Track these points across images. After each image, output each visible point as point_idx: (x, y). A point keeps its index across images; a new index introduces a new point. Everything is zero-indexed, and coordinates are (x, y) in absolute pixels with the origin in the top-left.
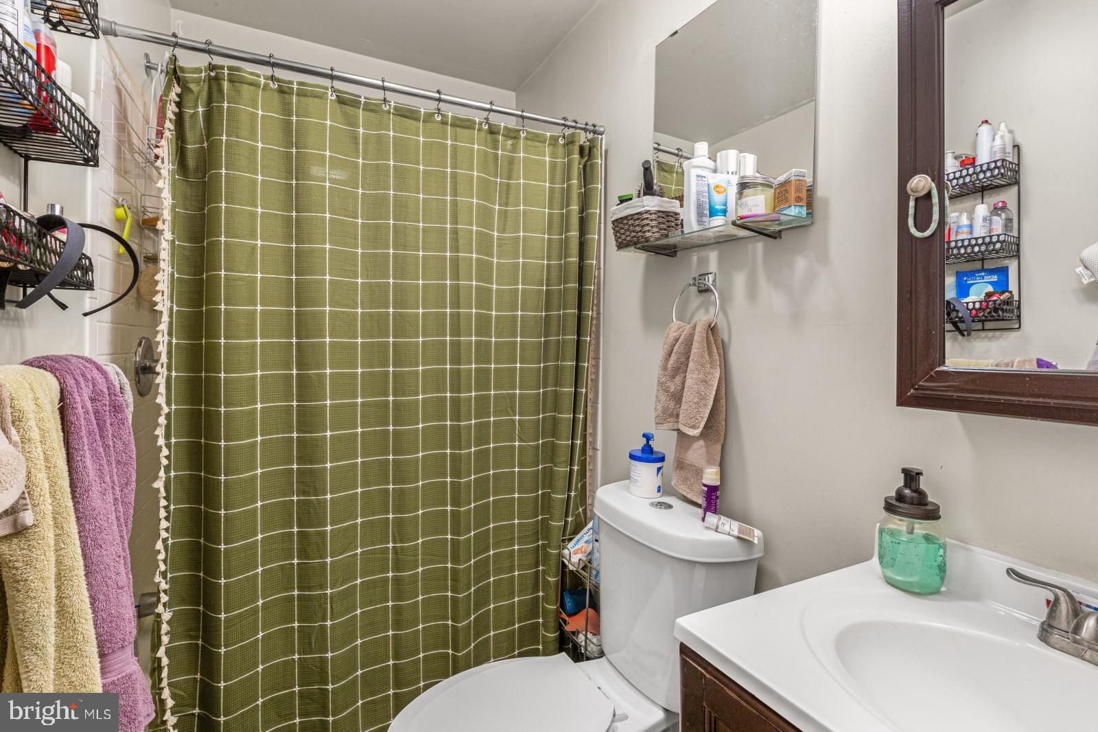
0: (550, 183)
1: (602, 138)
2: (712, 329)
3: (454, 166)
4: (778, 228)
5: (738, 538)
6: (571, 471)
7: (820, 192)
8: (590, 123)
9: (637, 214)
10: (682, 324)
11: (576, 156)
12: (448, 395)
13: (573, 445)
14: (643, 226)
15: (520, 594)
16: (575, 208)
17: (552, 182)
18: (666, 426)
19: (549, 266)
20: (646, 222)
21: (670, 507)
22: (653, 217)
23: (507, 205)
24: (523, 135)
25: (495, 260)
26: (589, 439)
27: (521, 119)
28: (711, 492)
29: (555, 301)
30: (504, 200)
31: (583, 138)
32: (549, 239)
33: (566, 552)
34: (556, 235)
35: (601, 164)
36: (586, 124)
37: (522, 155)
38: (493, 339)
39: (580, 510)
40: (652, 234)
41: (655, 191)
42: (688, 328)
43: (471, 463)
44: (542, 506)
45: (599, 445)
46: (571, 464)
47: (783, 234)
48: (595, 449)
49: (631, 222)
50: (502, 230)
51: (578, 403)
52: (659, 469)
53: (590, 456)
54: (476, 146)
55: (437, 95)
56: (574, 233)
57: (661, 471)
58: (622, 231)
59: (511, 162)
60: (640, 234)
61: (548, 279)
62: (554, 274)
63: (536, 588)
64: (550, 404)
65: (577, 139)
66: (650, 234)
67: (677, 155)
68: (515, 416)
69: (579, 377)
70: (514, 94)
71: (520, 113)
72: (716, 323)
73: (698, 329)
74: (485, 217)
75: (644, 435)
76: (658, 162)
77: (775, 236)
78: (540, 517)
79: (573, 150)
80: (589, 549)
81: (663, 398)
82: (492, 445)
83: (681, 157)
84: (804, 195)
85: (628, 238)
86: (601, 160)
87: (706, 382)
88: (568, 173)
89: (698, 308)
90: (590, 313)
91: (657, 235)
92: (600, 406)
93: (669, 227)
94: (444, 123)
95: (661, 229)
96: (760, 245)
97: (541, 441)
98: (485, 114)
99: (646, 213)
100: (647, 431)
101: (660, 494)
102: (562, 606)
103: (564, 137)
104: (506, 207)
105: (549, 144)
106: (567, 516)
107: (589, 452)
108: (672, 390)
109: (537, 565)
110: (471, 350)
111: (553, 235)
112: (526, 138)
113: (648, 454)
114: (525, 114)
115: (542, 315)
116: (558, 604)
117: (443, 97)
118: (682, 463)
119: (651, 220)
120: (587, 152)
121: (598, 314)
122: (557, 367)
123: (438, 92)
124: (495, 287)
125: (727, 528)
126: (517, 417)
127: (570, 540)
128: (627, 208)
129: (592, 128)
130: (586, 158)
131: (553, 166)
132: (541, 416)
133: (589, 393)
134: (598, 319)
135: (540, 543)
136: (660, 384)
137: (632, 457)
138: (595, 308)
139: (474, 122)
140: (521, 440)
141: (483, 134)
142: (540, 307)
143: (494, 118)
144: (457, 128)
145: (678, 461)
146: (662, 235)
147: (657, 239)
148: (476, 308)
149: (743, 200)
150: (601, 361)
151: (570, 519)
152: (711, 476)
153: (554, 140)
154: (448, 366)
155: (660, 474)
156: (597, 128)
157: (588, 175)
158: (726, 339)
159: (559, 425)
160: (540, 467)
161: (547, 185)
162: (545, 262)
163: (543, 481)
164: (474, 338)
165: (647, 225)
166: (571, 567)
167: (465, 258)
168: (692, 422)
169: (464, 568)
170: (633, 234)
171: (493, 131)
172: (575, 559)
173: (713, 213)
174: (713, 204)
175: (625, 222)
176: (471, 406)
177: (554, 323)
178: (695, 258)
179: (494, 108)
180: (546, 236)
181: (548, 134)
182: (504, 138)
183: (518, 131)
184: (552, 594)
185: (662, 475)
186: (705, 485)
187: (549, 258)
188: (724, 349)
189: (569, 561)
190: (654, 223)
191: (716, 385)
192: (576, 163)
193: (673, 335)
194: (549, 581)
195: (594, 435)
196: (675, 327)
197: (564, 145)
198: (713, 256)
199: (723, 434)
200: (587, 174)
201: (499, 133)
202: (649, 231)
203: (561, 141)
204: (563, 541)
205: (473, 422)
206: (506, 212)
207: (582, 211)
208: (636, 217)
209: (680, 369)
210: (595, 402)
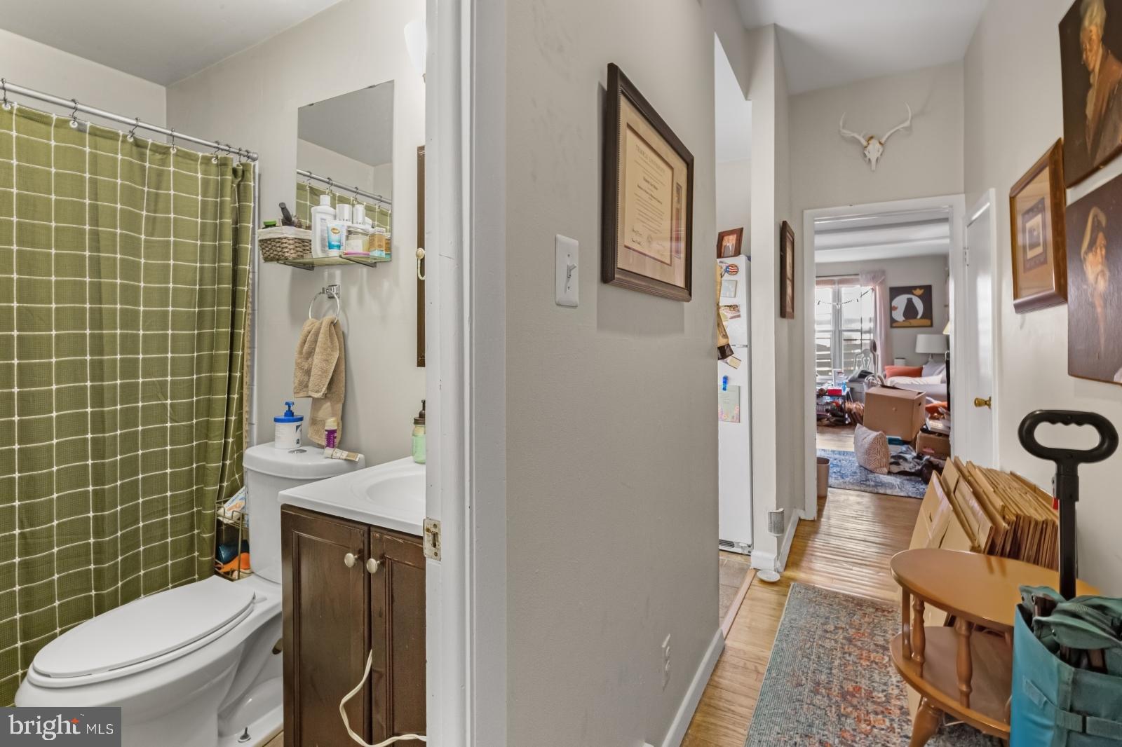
0: (203, 196)
1: (254, 166)
2: (334, 324)
3: (94, 172)
4: (374, 261)
5: (346, 460)
6: (226, 444)
7: (395, 243)
8: (244, 149)
9: (279, 238)
10: (315, 320)
11: (229, 177)
12: (89, 384)
13: (227, 422)
14: (283, 248)
15: (174, 556)
16: (228, 221)
17: (204, 195)
18: (302, 394)
19: (202, 269)
20: (284, 245)
21: (305, 451)
22: (291, 242)
23: (155, 212)
24: (173, 152)
25: (143, 261)
26: (245, 416)
27: (171, 138)
28: (331, 434)
29: (209, 298)
30: (152, 207)
31: (235, 161)
32: (202, 246)
33: (221, 511)
34: (209, 241)
35: (254, 187)
36: (240, 150)
37: (172, 169)
38: (141, 332)
39: (237, 476)
40: (291, 255)
41: (293, 223)
42: (317, 325)
43: (116, 444)
44: (197, 477)
45: (255, 420)
46: (226, 436)
47: (377, 264)
48: (251, 424)
49: (273, 243)
50: (150, 233)
51: (232, 385)
52: (298, 427)
53: (247, 431)
54: (119, 157)
55: (72, 104)
56: (228, 243)
57: (300, 428)
58: (267, 249)
59: (160, 174)
60: (280, 253)
61: (201, 280)
62: (208, 276)
63: (191, 550)
64: (204, 387)
65: (230, 163)
66: (288, 254)
67: (328, 183)
68: (167, 400)
69: (233, 363)
70: (164, 89)
71: (170, 132)
72: (338, 321)
73: (324, 324)
74: (131, 221)
75: (287, 404)
76: (309, 187)
77: (373, 265)
78: (194, 488)
79: (226, 171)
80: (243, 505)
81: (299, 374)
82: (140, 428)
83: (332, 184)
84: (383, 244)
85: (272, 255)
86: (254, 183)
87: (327, 360)
88: (222, 190)
89: (329, 309)
90: (244, 310)
91: (294, 256)
92: (255, 388)
93: (304, 250)
94: (81, 129)
95: (297, 251)
96: (365, 269)
97: (194, 421)
98: (131, 128)
99: (285, 238)
100: (288, 401)
101: (299, 445)
102: (218, 556)
103: (217, 158)
104: (155, 213)
105: (201, 163)
106: (222, 481)
107: (245, 427)
108: (306, 368)
109: (192, 529)
110: (116, 342)
111: (206, 241)
112: (176, 155)
113: (290, 416)
114: (175, 134)
115: (195, 311)
116: (214, 556)
117: (79, 106)
118: (316, 420)
119: (289, 244)
120: (241, 174)
121: (253, 310)
122: (211, 357)
123: (73, 101)
124: (142, 284)
125: (338, 455)
126: (169, 401)
127: (225, 502)
128: (270, 233)
129: (246, 154)
130: (240, 179)
131: (206, 183)
132: (195, 399)
133: (244, 377)
134: (253, 314)
135: (195, 509)
136: (297, 364)
137: (277, 420)
138: (249, 305)
139: (118, 135)
140: (173, 420)
141: (127, 146)
142: (193, 302)
143: (140, 134)
144: (98, 138)
145: (312, 419)
146: (298, 256)
147: (294, 259)
148: (121, 304)
149: (349, 241)
150: (256, 350)
151: (225, 484)
152: (331, 424)
153: (206, 161)
154: (88, 358)
155: (298, 430)
156: (249, 154)
157: (242, 194)
158: (346, 332)
159: (213, 406)
160: (195, 443)
161: (200, 198)
162: (198, 265)
163: (198, 455)
164: (118, 331)
165: (286, 247)
166: (225, 521)
167: (108, 258)
168: (316, 388)
169: (109, 540)
170: (275, 253)
171: (139, 144)
172: (229, 514)
173: (331, 247)
174: (331, 240)
175: (269, 242)
176: (116, 393)
177: (208, 318)
178: (326, 274)
179: (140, 124)
180: (199, 243)
181: (200, 154)
182: (152, 153)
183: (169, 148)
184: (207, 549)
185: (301, 430)
186: (326, 431)
187: (202, 261)
188: (343, 339)
189: (224, 517)
190: (292, 247)
191: (335, 362)
192: (229, 184)
193: (306, 328)
194: (204, 539)
195: (250, 412)
196: (310, 323)
197: (217, 165)
198: (338, 273)
199: (343, 396)
200: (241, 192)
201: (146, 148)
202: (287, 252)
203: (214, 161)
204: (220, 503)
205: (119, 407)
206: (155, 218)
207: (236, 222)
208: (277, 240)
209: (310, 354)
210: (251, 385)
